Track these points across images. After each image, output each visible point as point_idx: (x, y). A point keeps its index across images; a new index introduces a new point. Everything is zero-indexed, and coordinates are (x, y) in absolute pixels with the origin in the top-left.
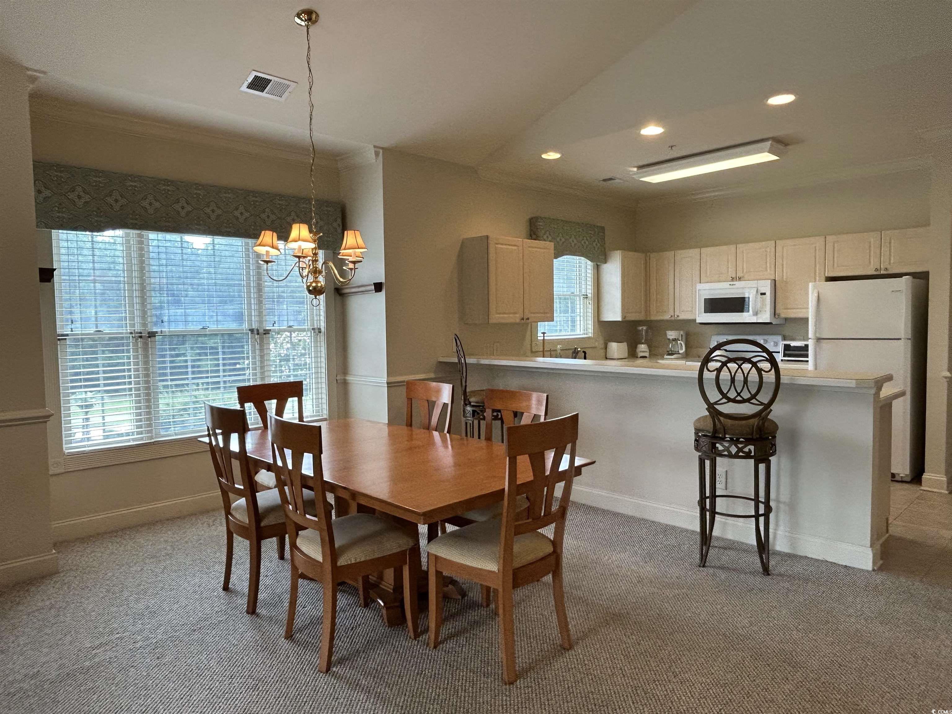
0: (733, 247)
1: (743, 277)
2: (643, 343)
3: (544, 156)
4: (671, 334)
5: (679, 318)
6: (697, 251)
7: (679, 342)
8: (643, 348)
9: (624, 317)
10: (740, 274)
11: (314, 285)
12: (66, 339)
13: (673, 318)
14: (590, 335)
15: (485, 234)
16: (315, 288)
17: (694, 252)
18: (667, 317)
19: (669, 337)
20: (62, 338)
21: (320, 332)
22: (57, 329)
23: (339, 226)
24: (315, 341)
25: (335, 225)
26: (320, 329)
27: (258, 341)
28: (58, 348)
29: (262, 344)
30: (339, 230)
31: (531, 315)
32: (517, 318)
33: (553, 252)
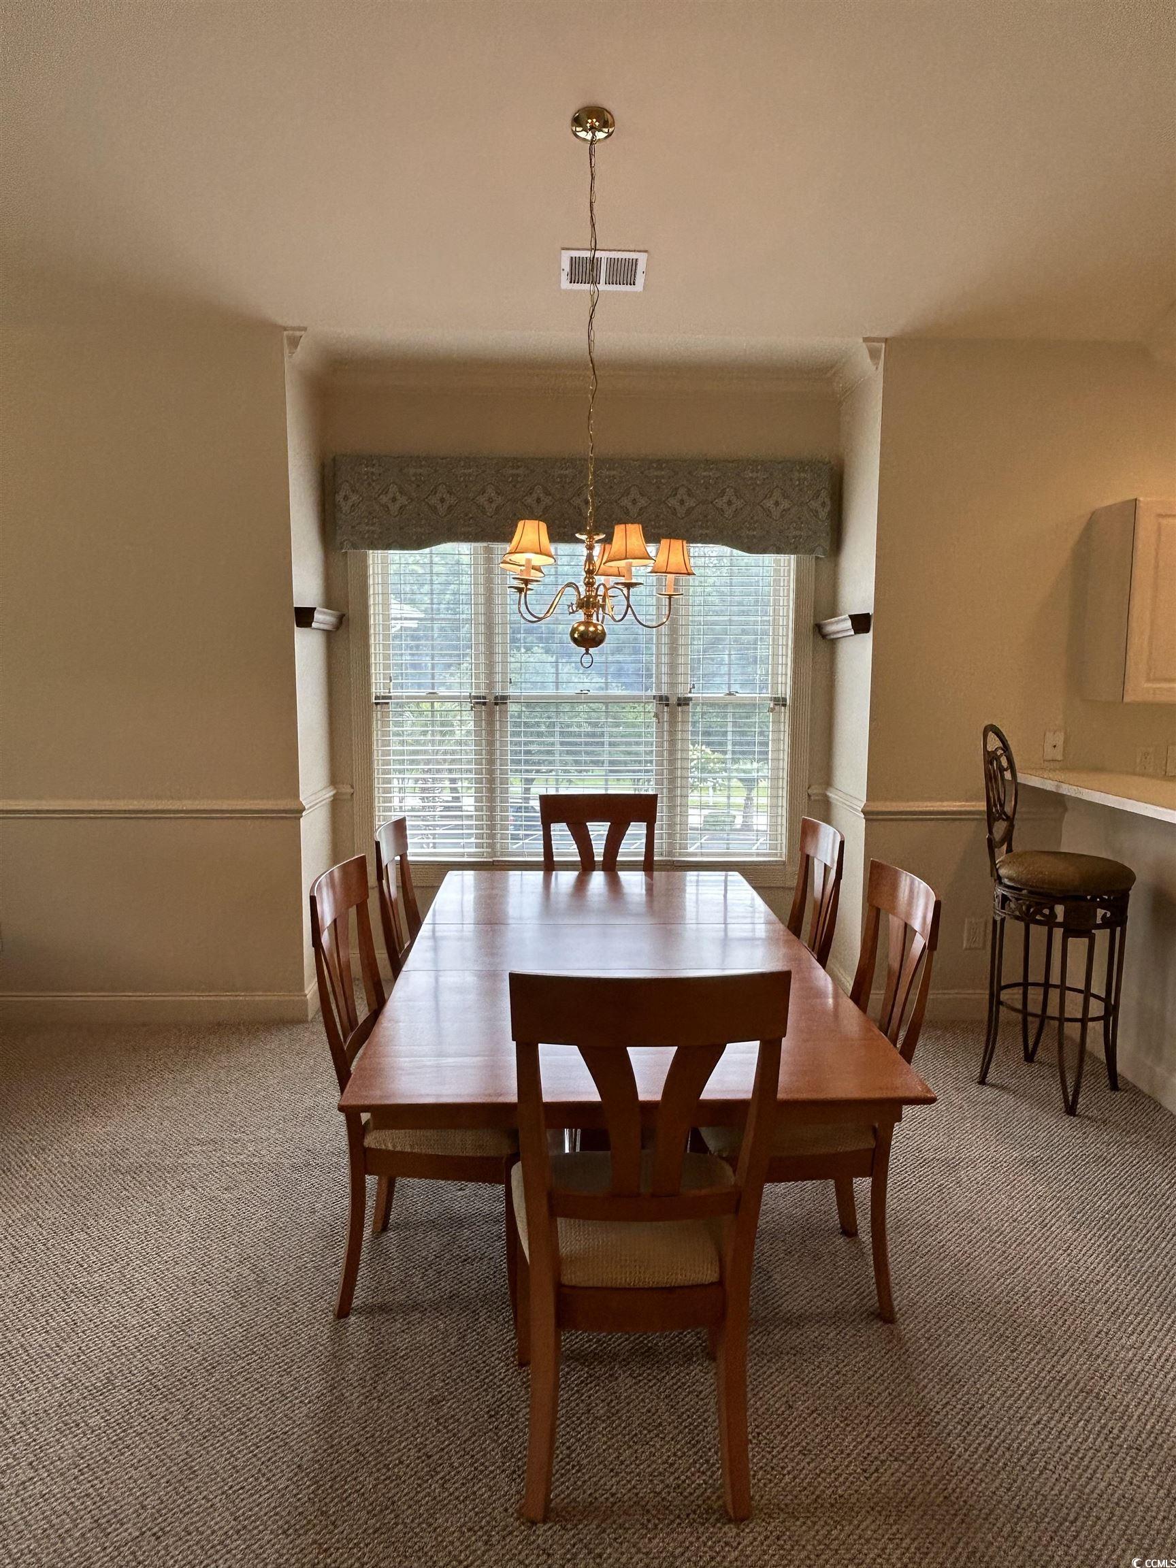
11: (582, 628)
12: (388, 703)
15: (1132, 497)
16: (582, 634)
20: (383, 701)
21: (784, 705)
22: (373, 690)
23: (823, 505)
24: (777, 722)
25: (814, 504)
26: (785, 699)
27: (666, 717)
28: (377, 714)
29: (673, 722)
30: (823, 513)
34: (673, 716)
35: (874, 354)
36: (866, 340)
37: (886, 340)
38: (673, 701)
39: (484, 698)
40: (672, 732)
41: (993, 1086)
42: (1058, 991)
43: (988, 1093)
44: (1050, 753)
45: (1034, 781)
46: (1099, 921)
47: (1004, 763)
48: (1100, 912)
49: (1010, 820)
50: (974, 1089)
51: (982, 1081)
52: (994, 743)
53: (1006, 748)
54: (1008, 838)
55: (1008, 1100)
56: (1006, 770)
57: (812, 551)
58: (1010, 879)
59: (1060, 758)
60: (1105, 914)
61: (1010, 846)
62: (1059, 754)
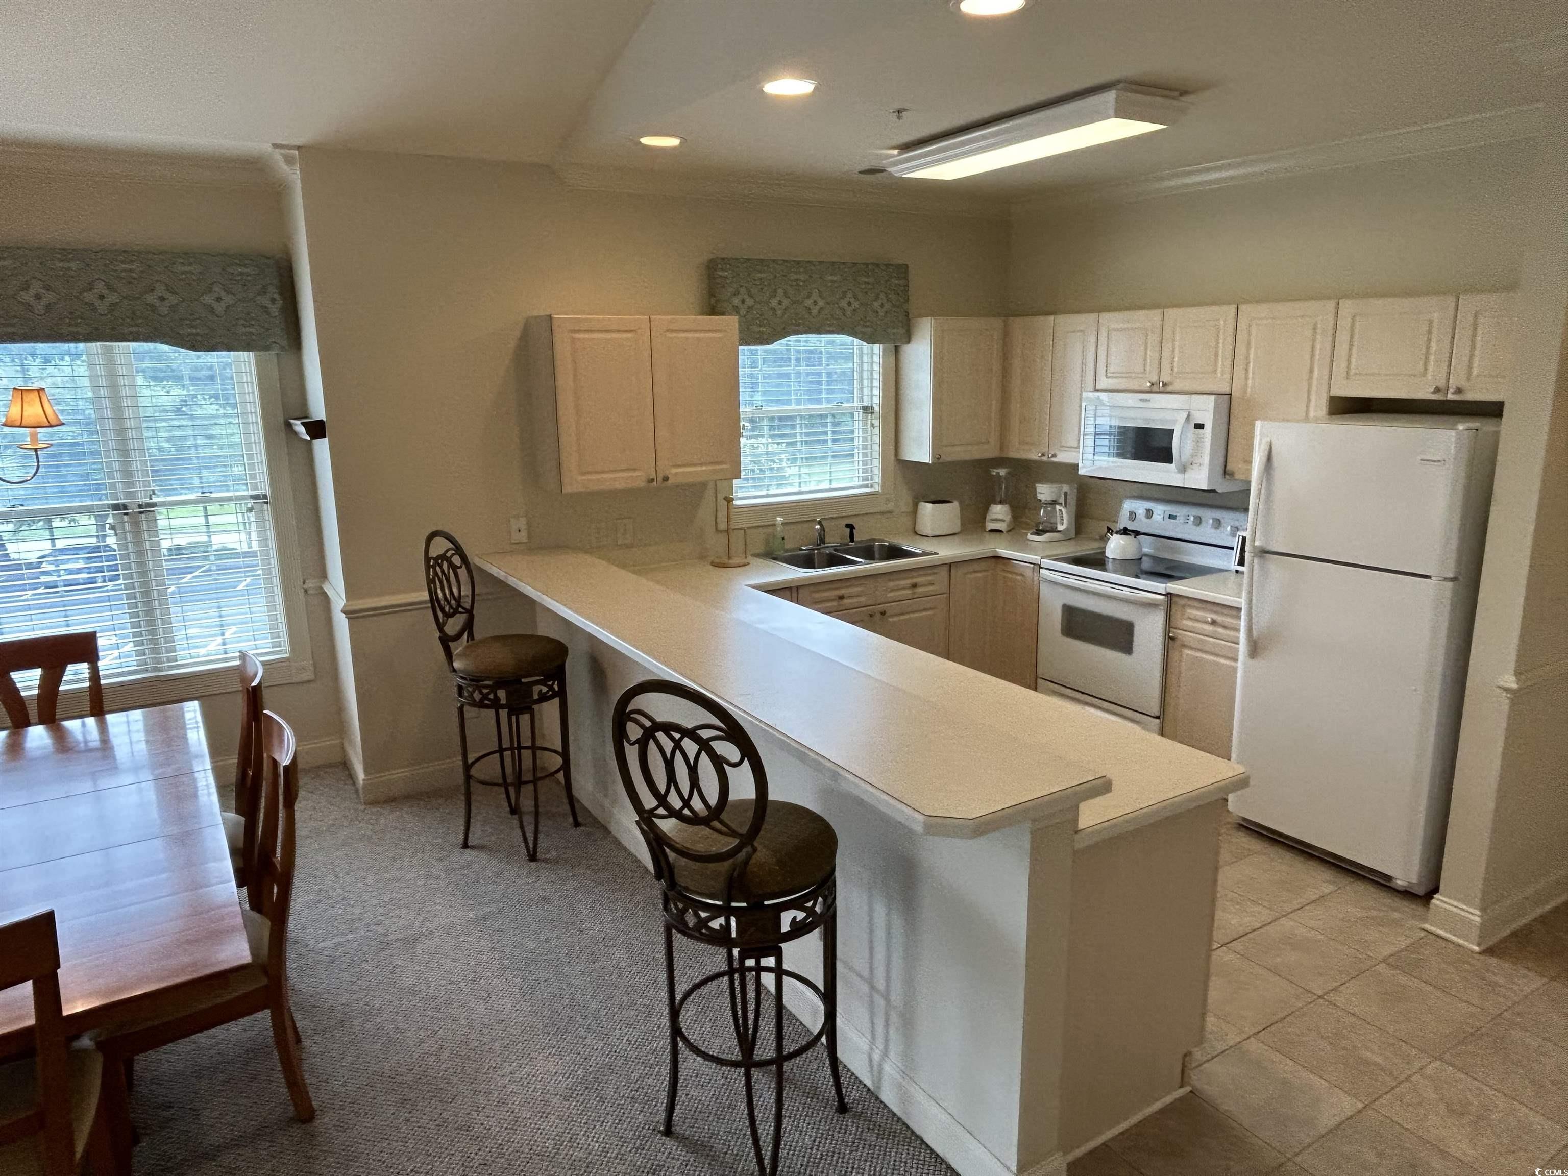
0: (1158, 312)
1: (1171, 383)
2: (1001, 503)
4: (1044, 492)
5: (1054, 459)
6: (1093, 317)
7: (1058, 507)
8: (999, 512)
9: (937, 456)
10: (1165, 378)
13: (1045, 459)
14: (877, 488)
15: (547, 314)
17: (1089, 319)
18: (1034, 456)
19: (1040, 497)
21: (266, 503)
23: (273, 300)
24: (261, 521)
25: (265, 301)
26: (265, 497)
27: (127, 527)
29: (137, 532)
30: (275, 310)
31: (674, 470)
32: (637, 479)
33: (736, 337)
34: (136, 524)
35: (289, 160)
36: (278, 146)
37: (298, 148)
38: (133, 508)
40: (138, 542)
41: (472, 847)
42: (530, 752)
43: (469, 855)
44: (516, 538)
46: (536, 697)
47: (457, 560)
48: (536, 689)
49: (470, 613)
50: (457, 851)
51: (465, 846)
53: (457, 547)
54: (469, 626)
55: (483, 856)
56: (460, 567)
57: (266, 348)
58: (462, 671)
59: (525, 540)
60: (541, 690)
61: (471, 636)
62: (523, 536)
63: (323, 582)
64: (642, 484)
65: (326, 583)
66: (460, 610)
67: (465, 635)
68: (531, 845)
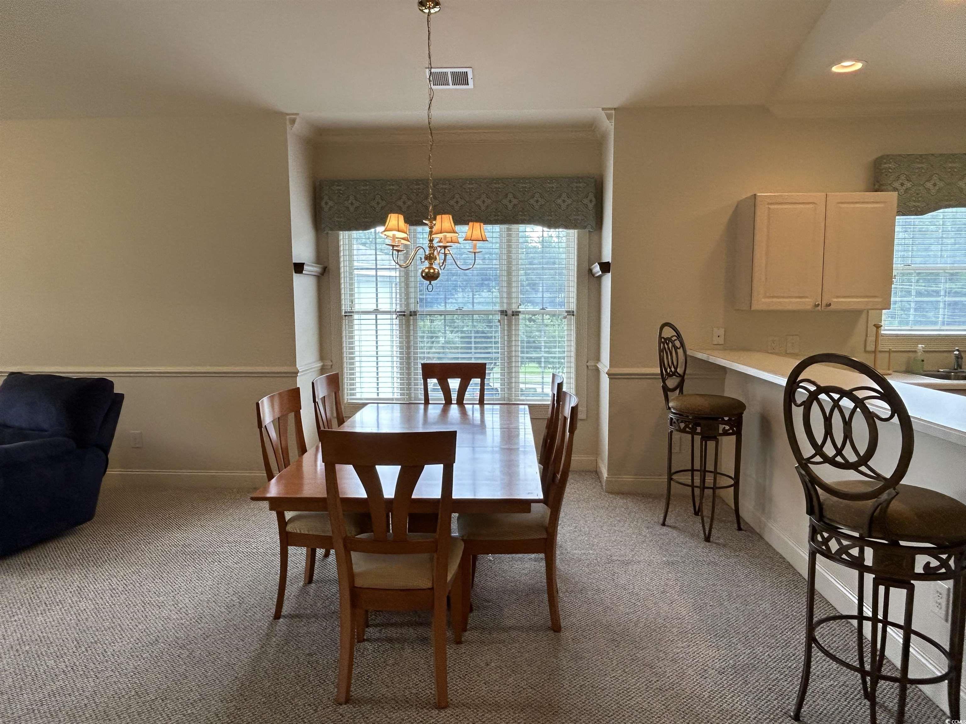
3: (836, 69)
11: (427, 270)
12: (352, 315)
15: (753, 193)
16: (427, 274)
20: (349, 315)
21: (573, 315)
22: (343, 308)
23: (591, 201)
24: (569, 325)
25: (586, 201)
26: (573, 312)
27: (506, 322)
28: (345, 322)
29: (510, 325)
30: (591, 206)
31: (835, 300)
32: (807, 303)
33: (895, 210)
34: (510, 321)
35: (609, 117)
36: (603, 109)
37: (615, 109)
38: (510, 313)
39: (404, 312)
40: (510, 330)
41: (668, 526)
42: (712, 475)
43: (665, 529)
44: (716, 340)
45: (700, 355)
46: (721, 431)
47: (678, 344)
48: (721, 427)
49: (682, 378)
50: (658, 528)
51: (664, 524)
52: (668, 333)
53: (679, 336)
54: (680, 386)
55: (675, 533)
56: (679, 348)
57: (585, 227)
58: (675, 409)
59: (723, 343)
60: (725, 427)
61: (681, 391)
62: (721, 341)
63: (597, 363)
64: (809, 307)
65: (600, 363)
66: (676, 374)
67: (678, 391)
68: (707, 532)
